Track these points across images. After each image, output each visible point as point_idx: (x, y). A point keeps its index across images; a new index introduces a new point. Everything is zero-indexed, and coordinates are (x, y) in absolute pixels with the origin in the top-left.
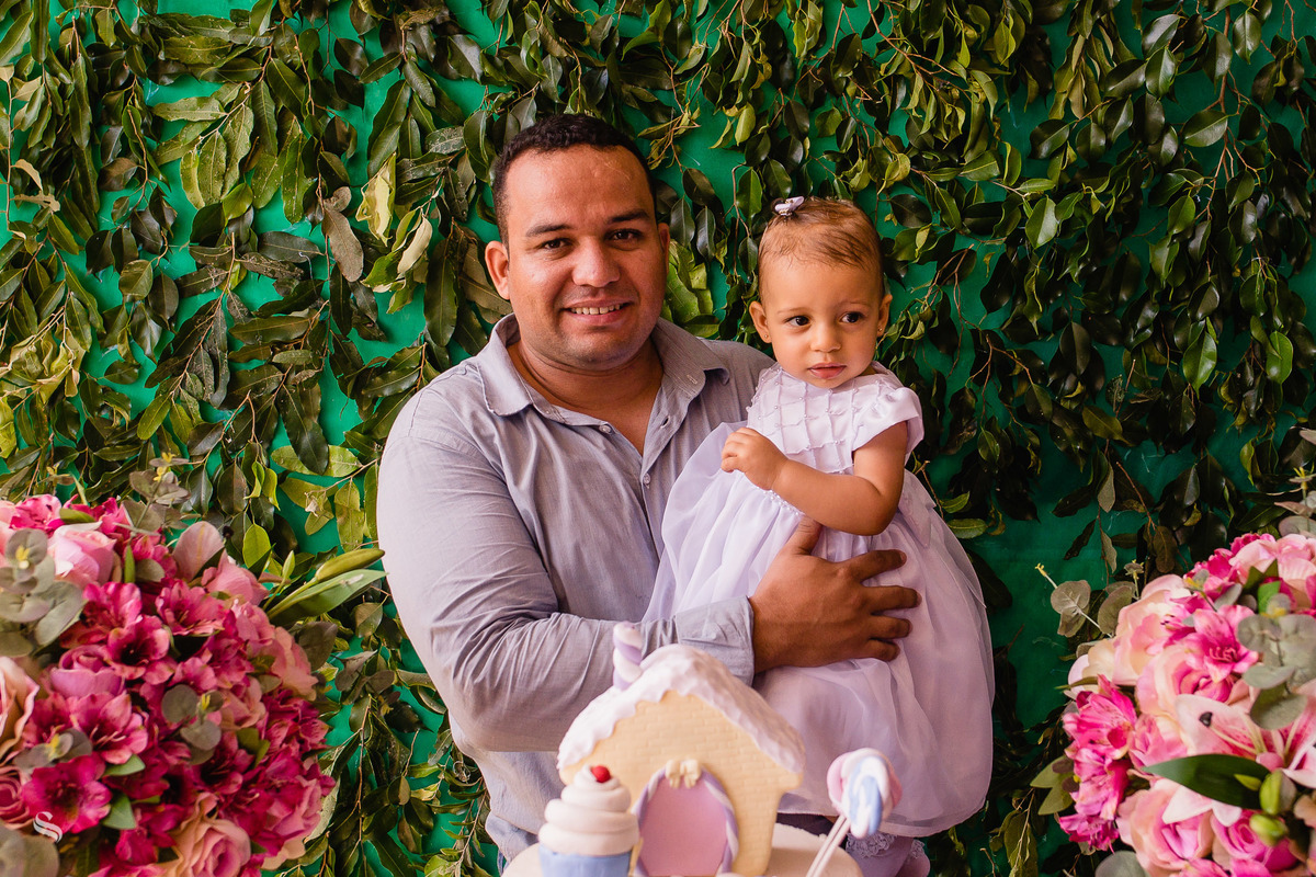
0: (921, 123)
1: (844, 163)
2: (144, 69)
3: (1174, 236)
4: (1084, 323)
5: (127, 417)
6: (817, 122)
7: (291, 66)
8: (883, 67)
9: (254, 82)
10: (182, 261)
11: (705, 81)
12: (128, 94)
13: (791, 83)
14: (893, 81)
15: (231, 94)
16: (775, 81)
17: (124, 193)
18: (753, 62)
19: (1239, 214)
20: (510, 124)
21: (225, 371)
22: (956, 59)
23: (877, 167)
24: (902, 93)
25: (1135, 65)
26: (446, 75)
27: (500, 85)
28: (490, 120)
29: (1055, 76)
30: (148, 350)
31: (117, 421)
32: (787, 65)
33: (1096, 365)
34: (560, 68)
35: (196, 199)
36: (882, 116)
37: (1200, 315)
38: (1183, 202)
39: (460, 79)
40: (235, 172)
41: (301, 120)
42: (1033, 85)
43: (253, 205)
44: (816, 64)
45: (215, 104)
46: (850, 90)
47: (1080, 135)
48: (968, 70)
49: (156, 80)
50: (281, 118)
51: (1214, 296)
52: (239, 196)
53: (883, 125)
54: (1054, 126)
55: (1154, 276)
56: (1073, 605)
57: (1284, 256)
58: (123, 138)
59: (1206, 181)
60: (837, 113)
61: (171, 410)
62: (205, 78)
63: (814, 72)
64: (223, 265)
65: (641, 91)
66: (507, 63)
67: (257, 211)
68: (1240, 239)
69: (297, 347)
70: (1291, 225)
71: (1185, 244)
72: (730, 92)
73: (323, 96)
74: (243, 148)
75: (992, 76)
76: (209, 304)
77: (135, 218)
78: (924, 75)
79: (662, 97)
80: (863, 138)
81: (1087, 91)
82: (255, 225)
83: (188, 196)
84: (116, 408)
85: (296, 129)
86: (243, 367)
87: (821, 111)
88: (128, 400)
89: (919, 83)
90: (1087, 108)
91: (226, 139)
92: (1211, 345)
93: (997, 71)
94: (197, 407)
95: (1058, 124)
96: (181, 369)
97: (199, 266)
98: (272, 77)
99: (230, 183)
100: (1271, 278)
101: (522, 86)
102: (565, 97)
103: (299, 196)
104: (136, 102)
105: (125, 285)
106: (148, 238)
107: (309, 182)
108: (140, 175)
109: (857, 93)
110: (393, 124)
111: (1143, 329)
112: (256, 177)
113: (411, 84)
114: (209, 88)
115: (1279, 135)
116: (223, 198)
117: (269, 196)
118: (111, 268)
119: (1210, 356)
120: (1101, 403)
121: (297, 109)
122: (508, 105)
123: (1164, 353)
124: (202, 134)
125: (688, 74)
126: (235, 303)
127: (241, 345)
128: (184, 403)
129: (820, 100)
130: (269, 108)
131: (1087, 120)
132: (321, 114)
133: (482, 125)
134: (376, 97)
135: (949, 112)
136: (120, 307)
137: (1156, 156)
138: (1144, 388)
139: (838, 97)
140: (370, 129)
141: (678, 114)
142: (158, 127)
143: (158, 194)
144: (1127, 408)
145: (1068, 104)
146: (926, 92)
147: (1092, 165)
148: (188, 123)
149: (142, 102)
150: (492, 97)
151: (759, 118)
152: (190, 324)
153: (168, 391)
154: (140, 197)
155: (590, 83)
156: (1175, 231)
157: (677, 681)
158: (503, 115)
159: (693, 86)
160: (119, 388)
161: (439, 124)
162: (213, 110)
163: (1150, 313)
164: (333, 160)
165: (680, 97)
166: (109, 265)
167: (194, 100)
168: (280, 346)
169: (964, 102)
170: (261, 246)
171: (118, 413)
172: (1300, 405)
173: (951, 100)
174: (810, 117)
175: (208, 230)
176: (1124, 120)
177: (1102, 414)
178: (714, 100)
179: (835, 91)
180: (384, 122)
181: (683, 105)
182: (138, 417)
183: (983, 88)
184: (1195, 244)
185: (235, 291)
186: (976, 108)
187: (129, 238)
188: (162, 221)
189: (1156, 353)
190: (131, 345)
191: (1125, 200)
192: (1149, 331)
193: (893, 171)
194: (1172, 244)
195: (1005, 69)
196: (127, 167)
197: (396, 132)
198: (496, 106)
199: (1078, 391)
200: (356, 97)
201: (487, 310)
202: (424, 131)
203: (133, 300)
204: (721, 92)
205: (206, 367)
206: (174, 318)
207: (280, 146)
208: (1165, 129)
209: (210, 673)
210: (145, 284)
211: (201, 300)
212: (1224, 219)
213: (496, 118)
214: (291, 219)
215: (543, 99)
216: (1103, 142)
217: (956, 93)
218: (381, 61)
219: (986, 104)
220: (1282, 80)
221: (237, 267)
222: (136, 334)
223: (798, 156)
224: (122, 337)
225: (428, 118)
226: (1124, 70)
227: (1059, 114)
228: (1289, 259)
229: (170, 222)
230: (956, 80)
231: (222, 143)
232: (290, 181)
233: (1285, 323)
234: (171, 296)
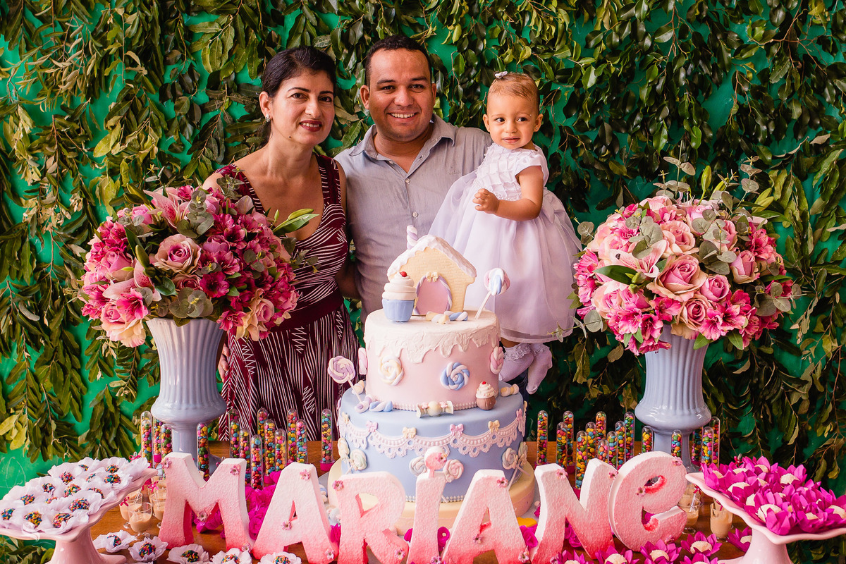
0: (536, 32)
1: (502, 50)
2: (184, 9)
3: (649, 83)
4: (610, 123)
5: (179, 168)
6: (489, 32)
7: (251, 7)
8: (519, 7)
9: (234, 15)
10: (202, 97)
11: (439, 14)
12: (177, 21)
13: (478, 14)
14: (523, 14)
15: (224, 20)
16: (470, 13)
17: (174, 66)
18: (460, 6)
19: (678, 73)
20: (351, 34)
21: (223, 147)
22: (551, 3)
23: (516, 52)
24: (527, 19)
25: (632, 5)
26: (321, 11)
27: (346, 16)
28: (342, 32)
29: (597, 11)
30: (188, 138)
31: (175, 170)
32: (476, 6)
33: (615, 140)
34: (373, 8)
35: (208, 68)
36: (519, 29)
37: (660, 119)
38: (653, 68)
39: (328, 13)
40: (227, 56)
41: (256, 32)
42: (587, 15)
43: (234, 71)
44: (489, 5)
45: (217, 25)
46: (504, 17)
47: (607, 37)
48: (556, 9)
49: (189, 14)
50: (247, 32)
51: (666, 111)
52: (228, 67)
53: (519, 33)
54: (596, 33)
55: (640, 101)
56: (586, 231)
57: (700, 92)
58: (175, 40)
59: (663, 58)
60: (499, 28)
61: (199, 164)
62: (212, 13)
63: (488, 9)
64: (221, 99)
65: (410, 18)
66: (349, 6)
67: (236, 74)
68: (678, 84)
69: (255, 136)
70: (703, 78)
71: (654, 87)
72: (450, 18)
73: (266, 22)
74: (229, 46)
75: (567, 11)
76: (215, 117)
77: (181, 79)
78: (537, 11)
79: (419, 21)
80: (510, 39)
81: (611, 17)
82: (236, 80)
83: (205, 67)
84: (174, 164)
85: (253, 36)
86: (231, 145)
87: (492, 27)
88: (179, 161)
89: (535, 14)
90: (611, 25)
91: (222, 41)
92: (665, 132)
93: (570, 9)
94: (210, 164)
95: (598, 32)
96: (203, 146)
97: (210, 99)
98: (242, 12)
99: (224, 61)
100: (692, 102)
101: (356, 16)
102: (376, 21)
103: (255, 66)
104: (181, 24)
105: (176, 108)
106: (187, 86)
107: (260, 60)
108: (182, 58)
109: (507, 19)
110: (298, 34)
111: (636, 125)
112: (235, 58)
113: (305, 15)
114: (214, 17)
115: (697, 36)
116: (221, 68)
117: (242, 67)
118: (170, 100)
119: (665, 137)
120: (618, 159)
121: (255, 27)
122: (350, 25)
123: (646, 136)
124: (211, 39)
125: (431, 10)
126: (227, 116)
127: (229, 135)
128: (204, 162)
129: (490, 22)
130: (241, 27)
131: (611, 30)
132: (265, 29)
133: (339, 34)
134: (290, 21)
135: (548, 27)
136: (174, 118)
137: (642, 47)
138: (637, 152)
139: (499, 20)
140: (287, 36)
141: (427, 29)
142: (190, 34)
143: (191, 65)
144: (631, 162)
145: (602, 23)
146: (538, 18)
147: (614, 51)
148: (204, 34)
149: (183, 24)
150: (343, 21)
151: (463, 30)
152: (206, 125)
153: (197, 156)
154: (184, 67)
155: (387, 15)
156: (650, 81)
157: (430, 243)
158: (348, 29)
159: (434, 15)
160: (175, 155)
161: (319, 34)
162: (216, 28)
163: (638, 118)
164: (271, 50)
165: (428, 21)
166: (168, 99)
167: (207, 23)
168: (248, 135)
169: (555, 23)
170: (238, 91)
171: (175, 167)
172: (706, 160)
173: (550, 23)
174: (486, 29)
175: (214, 82)
176: (627, 31)
177: (618, 164)
178: (443, 22)
179: (497, 17)
180: (294, 32)
181: (429, 24)
182: (184, 169)
183: (563, 17)
184: (659, 87)
185: (227, 110)
186: (560, 26)
187: (178, 86)
188: (193, 79)
189: (642, 136)
190: (179, 135)
191: (627, 67)
192: (639, 127)
193: (524, 54)
194: (649, 86)
195: (574, 8)
196: (177, 53)
197: (299, 37)
198: (344, 26)
199: (607, 153)
200: (280, 21)
201: (341, 118)
202: (312, 37)
203: (180, 115)
204: (446, 19)
205: (214, 145)
206: (199, 124)
207: (246, 44)
208: (646, 34)
209: (259, 246)
210: (186, 107)
211: (211, 115)
212: (672, 76)
213: (345, 31)
214: (252, 77)
215: (366, 22)
216: (618, 40)
217: (552, 19)
218: (292, 5)
219: (565, 24)
220: (698, 13)
221: (228, 99)
222: (182, 129)
223: (481, 47)
224: (176, 132)
225: (313, 31)
226: (627, 8)
227: (599, 28)
228: (703, 94)
229: (197, 79)
230: (551, 13)
231: (220, 43)
232: (251, 60)
233: (698, 122)
234: (198, 113)
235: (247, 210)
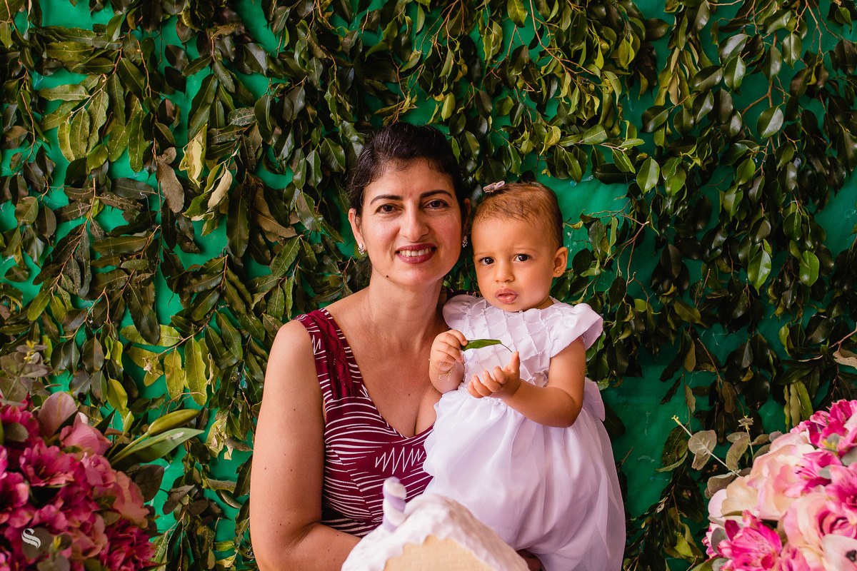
0: (568, 108)
1: (515, 134)
2: (32, 65)
3: (740, 187)
4: (676, 244)
5: (20, 305)
6: (496, 106)
7: (135, 63)
8: (543, 68)
9: (109, 74)
10: (59, 197)
11: (421, 76)
12: (21, 82)
13: (479, 79)
14: (549, 79)
15: (94, 82)
16: (468, 77)
17: (18, 150)
18: (455, 64)
19: (784, 172)
20: (287, 105)
21: (88, 273)
22: (594, 63)
23: (536, 137)
24: (555, 87)
25: (714, 69)
26: (243, 71)
27: (280, 78)
28: (273, 101)
29: (659, 77)
30: (35, 259)
31: (13, 308)
32: (477, 66)
33: (685, 273)
34: (321, 66)
35: (69, 154)
36: (542, 104)
37: (757, 240)
38: (747, 163)
39: (252, 74)
40: (96, 137)
41: (141, 101)
42: (644, 82)
43: (108, 159)
44: (496, 66)
45: (82, 89)
46: (519, 84)
47: (676, 116)
48: (601, 71)
49: (41, 73)
50: (128, 99)
51: (767, 226)
52: (98, 153)
53: (542, 108)
54: (658, 110)
55: (725, 213)
57: (810, 199)
58: (18, 112)
59: (761, 149)
60: (510, 101)
61: (51, 300)
62: (75, 71)
63: (495, 71)
64: (87, 202)
65: (377, 83)
66: (284, 63)
67: (111, 164)
68: (785, 188)
69: (138, 257)
70: (817, 178)
71: (746, 193)
72: (438, 85)
73: (158, 85)
74: (101, 120)
75: (618, 75)
76: (77, 228)
77: (26, 169)
78: (572, 74)
79: (391, 87)
80: (527, 117)
81: (680, 87)
82: (110, 173)
83: (63, 152)
84: (13, 299)
85: (138, 107)
86: (101, 270)
87: (500, 98)
88: (21, 293)
89: (568, 79)
90: (680, 98)
91: (90, 113)
92: (767, 258)
93: (621, 72)
94: (69, 298)
95: (661, 109)
96: (58, 272)
97: (71, 201)
98: (121, 71)
99: (93, 144)
100: (805, 215)
101: (295, 78)
102: (325, 87)
103: (140, 153)
104: (27, 87)
105: (18, 214)
106: (36, 182)
107: (147, 144)
108: (29, 138)
109: (524, 87)
110: (206, 104)
111: (716, 249)
112: (110, 140)
113: (218, 77)
114: (79, 78)
115: (809, 117)
116: (87, 154)
117: (120, 153)
118: (10, 202)
119: (766, 266)
120: (686, 298)
121: (139, 93)
122: (285, 92)
123: (729, 265)
124: (73, 110)
125: (409, 72)
126: (95, 226)
127: (99, 256)
128: (60, 296)
129: (499, 91)
130: (119, 92)
131: (681, 106)
132: (156, 97)
133: (268, 105)
134: (194, 85)
135: (588, 99)
136: (15, 229)
137: (727, 131)
138: (716, 289)
139: (511, 89)
140: (189, 107)
141: (402, 99)
142: (42, 104)
143: (42, 150)
144: (707, 303)
145: (668, 95)
146: (573, 87)
147: (684, 138)
148: (64, 102)
149: (31, 88)
150: (274, 86)
151: (457, 103)
152: (64, 241)
153: (49, 287)
154: (31, 152)
155: (342, 77)
156: (740, 183)
158: (282, 99)
159: (413, 80)
160: (15, 284)
161: (238, 105)
162: (81, 93)
163: (720, 238)
164: (164, 129)
165: (403, 87)
166: (7, 200)
167: (67, 86)
168: (126, 256)
169: (598, 93)
170: (114, 189)
171: (14, 302)
172: (820, 300)
173: (589, 92)
174: (492, 102)
175: (76, 177)
176: (708, 105)
177: (686, 306)
178: (427, 88)
179: (509, 85)
180: (199, 102)
181: (406, 95)
182: (28, 306)
183: (611, 84)
184: (754, 191)
185: (97, 218)
186: (606, 97)
187: (22, 181)
188: (45, 170)
189: (724, 265)
190: (23, 255)
191: (707, 163)
192: (720, 251)
193: (549, 139)
194: (737, 192)
195: (626, 71)
196: (20, 131)
197: (208, 110)
198: (277, 92)
199: (672, 290)
200: (181, 85)
201: (269, 233)
202: (227, 110)
203: (25, 224)
204: (431, 84)
205: (75, 271)
206: (51, 238)
207: (127, 119)
208: (734, 113)
209: (62, 517)
210: (33, 212)
211: (72, 225)
212: (773, 173)
213: (277, 100)
214: (134, 169)
215: (309, 87)
216: (692, 122)
217: (592, 87)
218: (197, 60)
219: (613, 94)
220: (813, 80)
221: (97, 202)
222: (26, 247)
223: (484, 129)
224: (17, 250)
225: (229, 101)
226: (705, 73)
227: (662, 102)
228: (814, 201)
229: (50, 170)
230: (593, 78)
231: (87, 117)
232: (134, 143)
233: (814, 244)
234: (51, 222)
235: (64, 417)
